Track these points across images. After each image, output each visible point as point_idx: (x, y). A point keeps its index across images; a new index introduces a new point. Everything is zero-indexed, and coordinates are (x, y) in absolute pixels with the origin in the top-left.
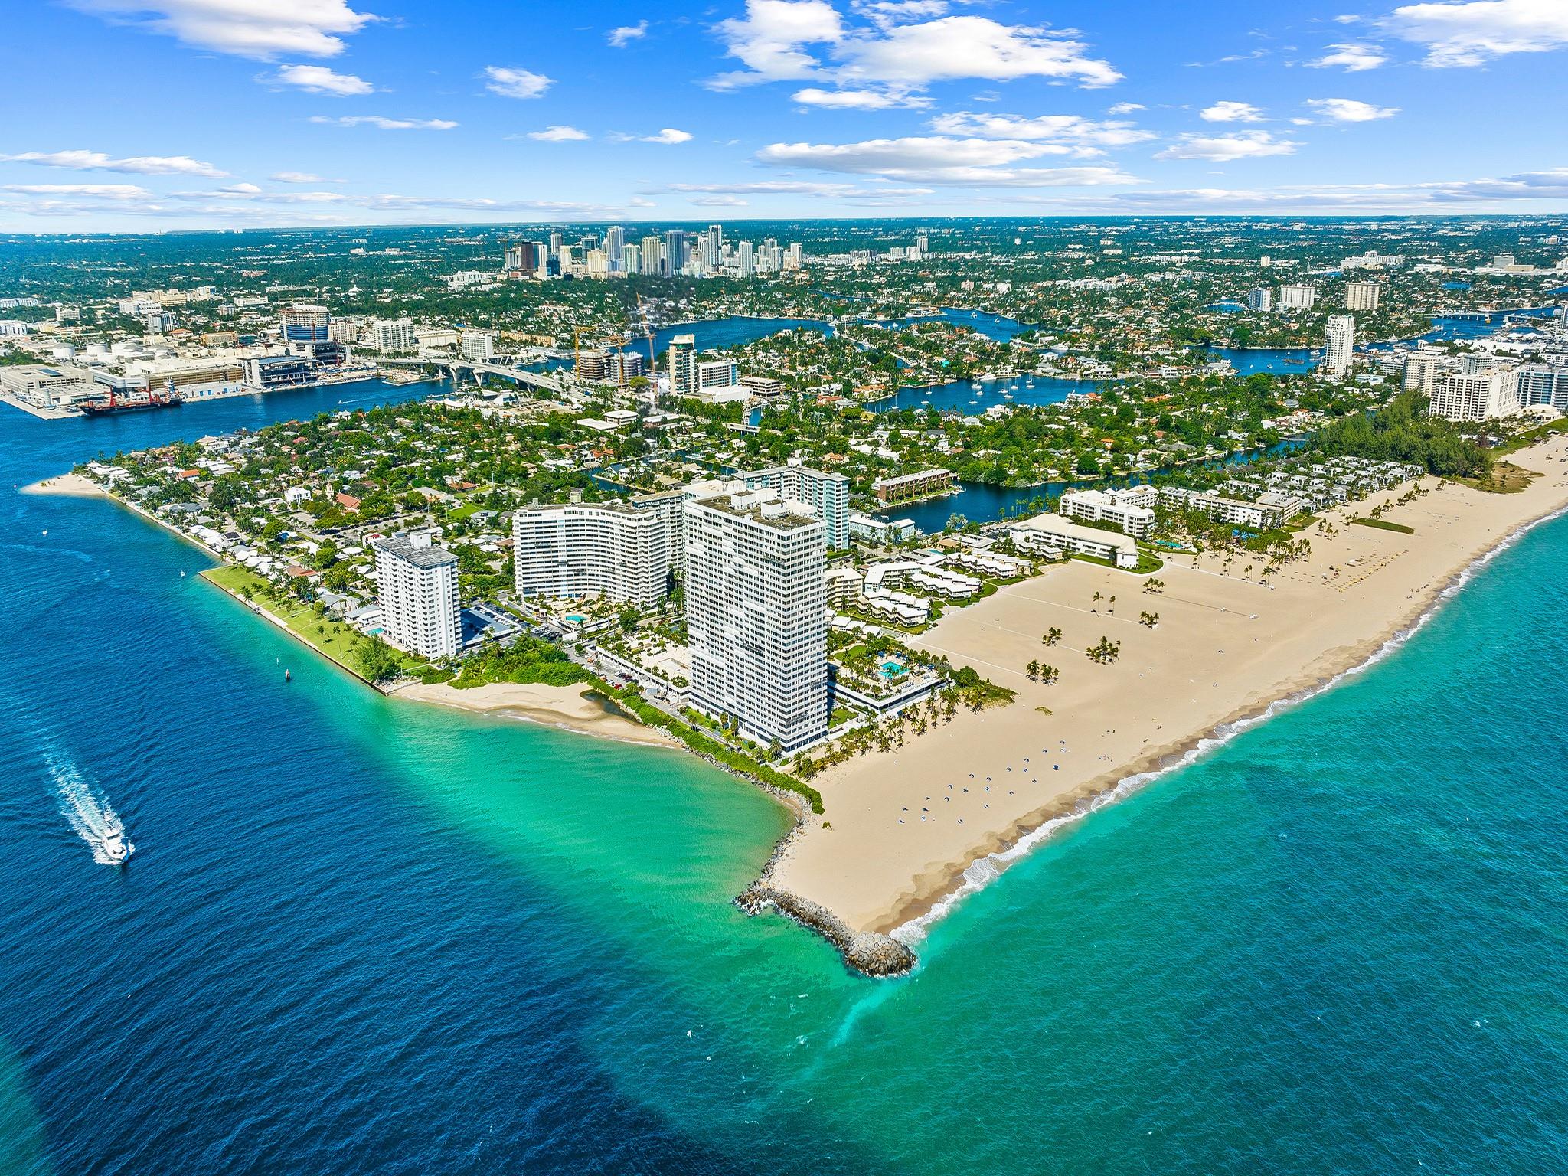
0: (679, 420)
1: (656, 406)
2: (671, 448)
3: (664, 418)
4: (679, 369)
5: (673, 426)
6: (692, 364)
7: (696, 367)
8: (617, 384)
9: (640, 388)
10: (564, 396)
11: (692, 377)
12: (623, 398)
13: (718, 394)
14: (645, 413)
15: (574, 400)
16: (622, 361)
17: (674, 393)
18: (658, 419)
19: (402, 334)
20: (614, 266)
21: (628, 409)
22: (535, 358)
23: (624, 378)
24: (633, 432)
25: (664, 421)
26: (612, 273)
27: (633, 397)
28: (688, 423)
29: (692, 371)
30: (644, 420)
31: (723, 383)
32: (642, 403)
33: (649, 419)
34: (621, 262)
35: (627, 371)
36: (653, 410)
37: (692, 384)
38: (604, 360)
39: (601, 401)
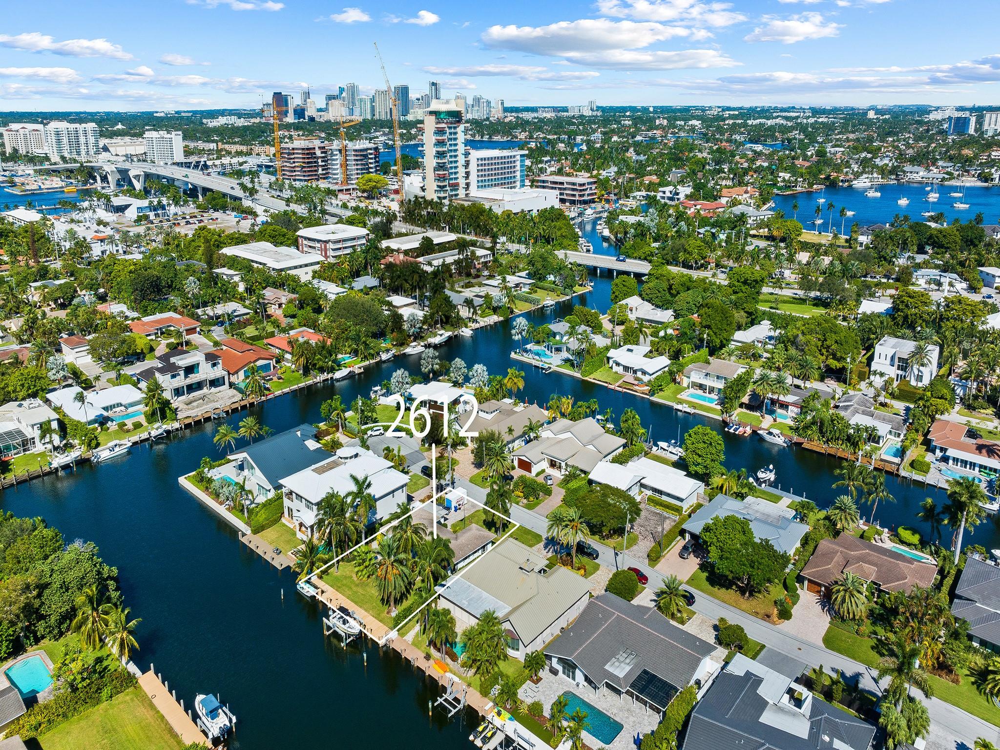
0: (461, 245)
1: (405, 220)
2: (459, 322)
3: (427, 242)
4: (440, 155)
5: (451, 257)
6: (461, 148)
7: (467, 154)
8: (336, 188)
9: (372, 193)
10: (247, 203)
11: (462, 171)
12: (345, 206)
13: (507, 198)
14: (384, 231)
15: (259, 210)
16: (343, 151)
17: (431, 195)
18: (414, 243)
19: (82, 140)
20: (351, 112)
21: (351, 222)
22: (241, 164)
23: (348, 178)
24: (356, 274)
25: (428, 247)
26: (349, 118)
27: (362, 205)
28: (480, 252)
29: (461, 160)
30: (384, 244)
31: (507, 182)
32: (376, 213)
33: (393, 244)
34: (357, 111)
35: (353, 167)
36: (398, 226)
37: (462, 182)
38: (318, 153)
39: (301, 210)
